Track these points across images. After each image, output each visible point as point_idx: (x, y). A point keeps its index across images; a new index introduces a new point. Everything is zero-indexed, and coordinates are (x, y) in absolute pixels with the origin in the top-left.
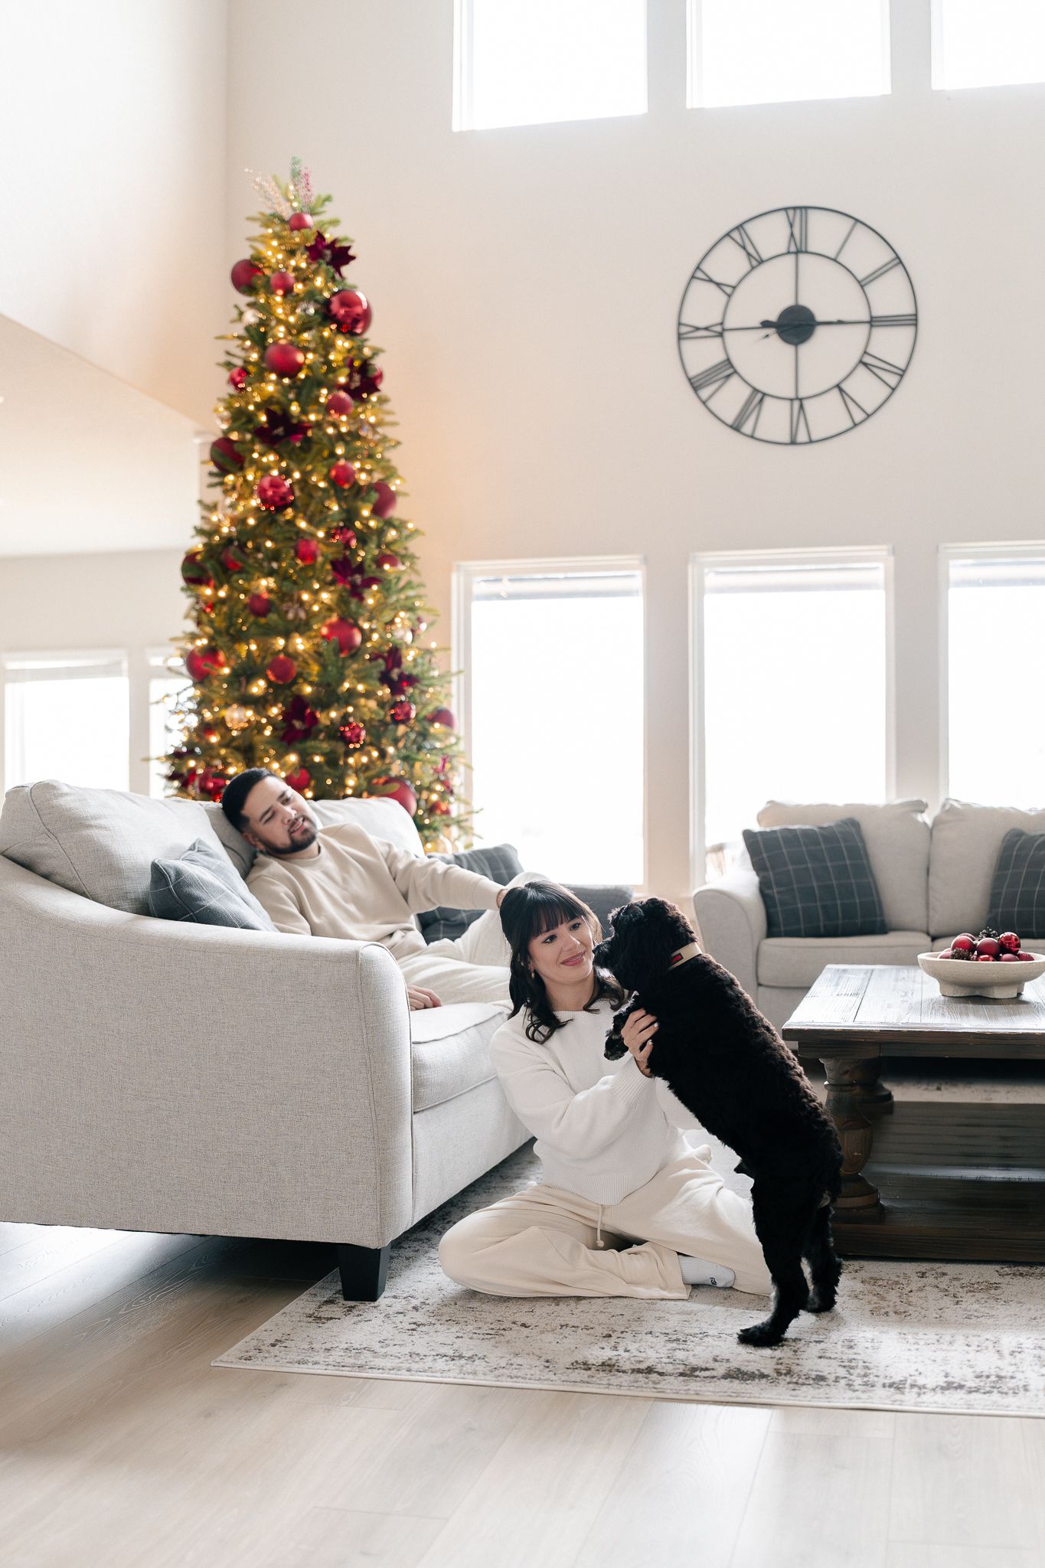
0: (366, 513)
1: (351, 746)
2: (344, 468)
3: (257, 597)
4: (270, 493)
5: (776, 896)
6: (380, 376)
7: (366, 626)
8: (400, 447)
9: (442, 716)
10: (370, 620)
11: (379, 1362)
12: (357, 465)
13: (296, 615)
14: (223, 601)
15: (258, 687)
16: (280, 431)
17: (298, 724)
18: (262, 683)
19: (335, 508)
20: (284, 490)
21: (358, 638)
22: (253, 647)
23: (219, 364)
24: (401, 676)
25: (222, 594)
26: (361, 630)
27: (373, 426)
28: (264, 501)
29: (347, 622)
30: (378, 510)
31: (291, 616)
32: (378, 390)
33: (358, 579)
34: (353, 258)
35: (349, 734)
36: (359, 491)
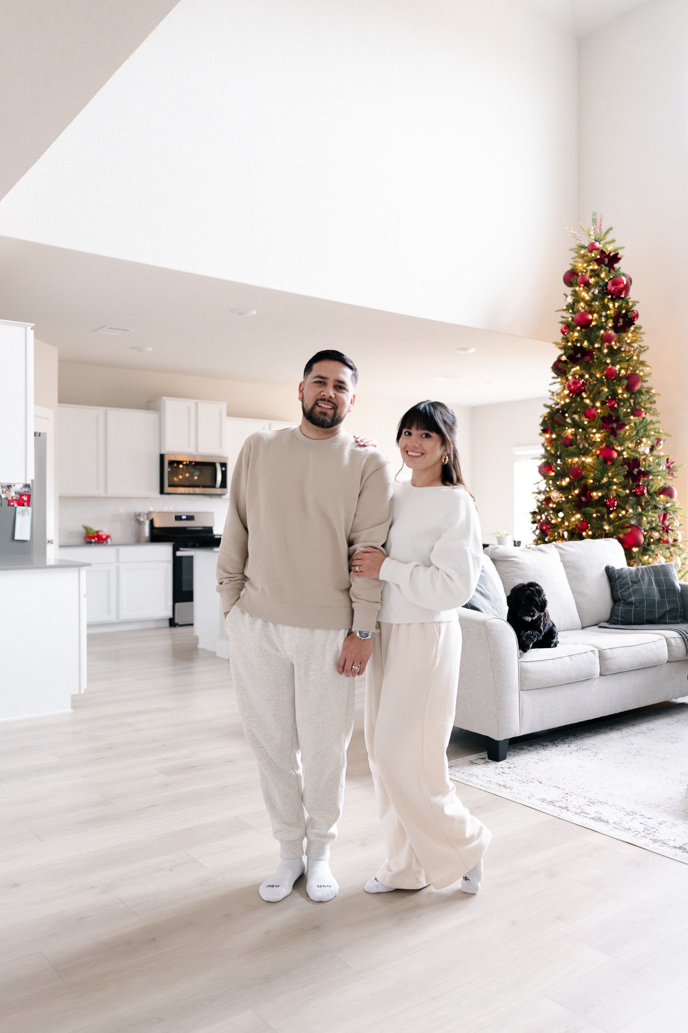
0: (620, 391)
1: (611, 509)
2: (610, 369)
3: (567, 438)
4: (572, 387)
6: (637, 316)
7: (619, 449)
9: (666, 491)
10: (620, 445)
12: (618, 367)
13: (584, 446)
14: (555, 439)
15: (565, 482)
16: (579, 356)
17: (583, 499)
18: (567, 480)
19: (606, 390)
20: (579, 385)
21: (615, 455)
23: (559, 323)
24: (640, 472)
25: (554, 436)
26: (617, 451)
27: (629, 344)
28: (571, 391)
29: (610, 447)
30: (629, 388)
31: (581, 446)
32: (634, 324)
33: (615, 425)
34: (620, 259)
35: (608, 503)
36: (619, 379)
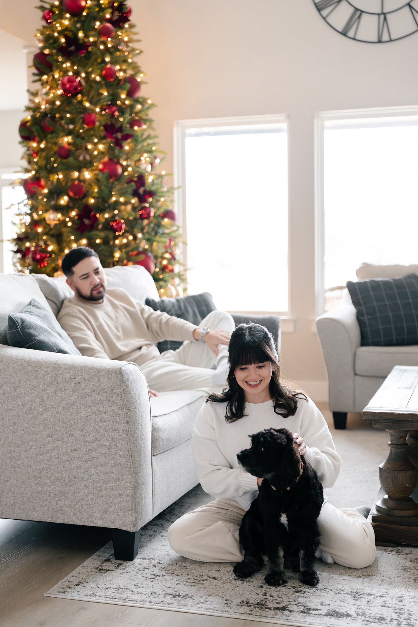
0: (123, 96)
1: (117, 234)
2: (110, 69)
3: (62, 148)
4: (68, 86)
5: (367, 321)
6: (130, 12)
7: (124, 163)
8: (142, 54)
9: (169, 214)
10: (126, 159)
11: (134, 597)
12: (118, 67)
13: (84, 158)
14: (42, 150)
15: (64, 200)
16: (73, 48)
17: (87, 221)
18: (66, 198)
19: (106, 94)
20: (75, 84)
21: (120, 170)
22: (61, 176)
23: (36, 7)
24: (145, 191)
25: (42, 146)
26: (122, 165)
27: (126, 43)
28: (65, 90)
29: (114, 161)
30: (130, 94)
31: (81, 158)
32: (129, 21)
33: (119, 135)
35: (116, 227)
36: (119, 83)
